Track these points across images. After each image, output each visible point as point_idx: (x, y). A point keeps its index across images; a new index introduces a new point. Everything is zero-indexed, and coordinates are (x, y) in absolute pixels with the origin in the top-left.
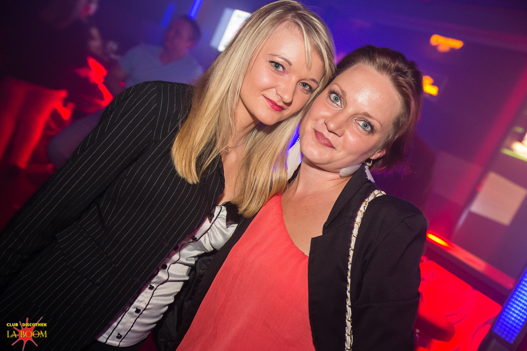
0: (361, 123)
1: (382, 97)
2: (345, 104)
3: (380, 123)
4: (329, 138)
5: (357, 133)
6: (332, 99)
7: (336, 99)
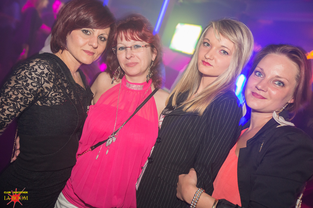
0: (277, 83)
1: (284, 66)
2: (265, 76)
3: (287, 80)
4: (261, 94)
5: (275, 88)
6: (257, 75)
7: (259, 75)
